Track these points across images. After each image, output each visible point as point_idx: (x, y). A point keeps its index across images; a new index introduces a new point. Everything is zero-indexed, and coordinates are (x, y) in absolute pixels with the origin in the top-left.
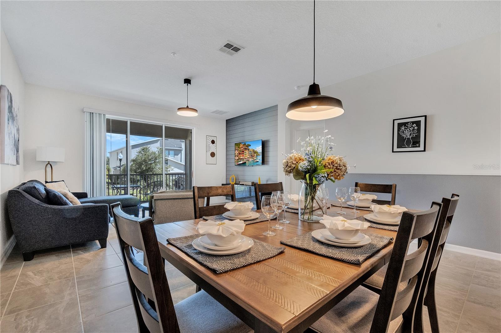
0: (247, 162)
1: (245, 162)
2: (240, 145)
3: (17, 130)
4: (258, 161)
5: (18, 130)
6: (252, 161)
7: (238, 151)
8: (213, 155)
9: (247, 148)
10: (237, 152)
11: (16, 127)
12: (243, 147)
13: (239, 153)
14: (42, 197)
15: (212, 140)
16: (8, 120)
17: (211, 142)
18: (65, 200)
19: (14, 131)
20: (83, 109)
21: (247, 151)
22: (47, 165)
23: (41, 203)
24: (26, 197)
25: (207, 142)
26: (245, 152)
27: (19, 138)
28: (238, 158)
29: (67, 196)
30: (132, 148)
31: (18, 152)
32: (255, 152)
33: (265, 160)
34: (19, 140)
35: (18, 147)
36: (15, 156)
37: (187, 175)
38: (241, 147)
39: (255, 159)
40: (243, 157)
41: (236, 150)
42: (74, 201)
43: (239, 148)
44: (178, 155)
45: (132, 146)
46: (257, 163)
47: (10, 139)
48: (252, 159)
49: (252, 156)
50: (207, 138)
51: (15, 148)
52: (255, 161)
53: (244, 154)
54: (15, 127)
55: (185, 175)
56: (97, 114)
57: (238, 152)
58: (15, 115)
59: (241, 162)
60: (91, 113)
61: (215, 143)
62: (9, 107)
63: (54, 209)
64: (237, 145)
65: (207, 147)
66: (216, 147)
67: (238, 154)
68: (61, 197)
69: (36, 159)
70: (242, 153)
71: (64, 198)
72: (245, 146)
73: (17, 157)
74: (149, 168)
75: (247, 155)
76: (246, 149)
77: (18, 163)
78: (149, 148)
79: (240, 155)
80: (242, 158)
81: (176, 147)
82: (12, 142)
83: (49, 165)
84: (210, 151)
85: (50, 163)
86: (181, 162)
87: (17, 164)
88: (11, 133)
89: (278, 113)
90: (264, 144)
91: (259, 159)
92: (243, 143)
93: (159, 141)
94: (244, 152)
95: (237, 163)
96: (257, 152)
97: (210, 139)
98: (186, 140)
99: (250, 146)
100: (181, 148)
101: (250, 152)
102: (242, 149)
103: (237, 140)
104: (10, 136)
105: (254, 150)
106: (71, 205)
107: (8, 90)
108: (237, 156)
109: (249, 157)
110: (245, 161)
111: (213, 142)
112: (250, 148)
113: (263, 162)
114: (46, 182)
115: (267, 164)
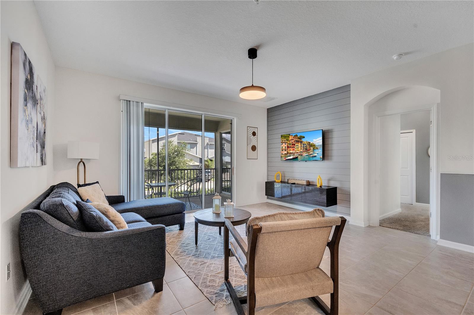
0: (299, 157)
1: (297, 157)
2: (289, 137)
3: (42, 118)
4: (315, 156)
5: (44, 119)
6: (307, 155)
7: (286, 144)
8: (254, 148)
9: (299, 140)
10: (284, 146)
11: (40, 113)
12: (293, 139)
13: (288, 146)
14: (73, 219)
15: (254, 132)
16: (26, 100)
17: (252, 134)
18: (106, 222)
19: (36, 118)
20: (119, 96)
21: (300, 143)
22: (80, 162)
23: (72, 230)
24: (49, 223)
25: (248, 134)
26: (296, 145)
27: (45, 130)
28: (286, 153)
29: (108, 214)
30: (153, 142)
31: (44, 148)
32: (311, 145)
33: (326, 155)
34: (45, 133)
35: (44, 142)
36: (39, 154)
37: (217, 170)
38: (290, 139)
39: (311, 153)
40: (294, 152)
41: (284, 143)
42: (117, 219)
43: (287, 140)
44: (193, 148)
45: (152, 140)
46: (314, 159)
47: (30, 130)
48: (306, 153)
49: (307, 150)
50: (248, 129)
51: (38, 143)
52: (312, 155)
53: (295, 147)
54: (38, 113)
55: (214, 170)
56: (135, 102)
57: (286, 146)
58: (38, 97)
59: (291, 157)
60: (128, 101)
61: (256, 135)
62: (27, 81)
63: (91, 240)
64: (285, 137)
65: (248, 140)
66: (256, 140)
67: (286, 148)
68: (100, 218)
69: (67, 157)
70: (293, 146)
71: (105, 219)
72: (296, 138)
73: (42, 155)
74: (173, 162)
75: (300, 148)
76: (298, 142)
77: (43, 162)
78: (172, 142)
79: (289, 149)
80: (292, 152)
81: (192, 141)
82: (34, 135)
83: (82, 163)
84: (251, 144)
85: (83, 160)
86: (197, 154)
87: (42, 164)
88: (32, 121)
89: (351, 95)
90: (325, 135)
91: (318, 154)
92: (294, 135)
93: (177, 136)
94: (294, 145)
95: (285, 158)
96: (314, 145)
97: (251, 131)
98: (216, 132)
99: (304, 137)
100: (197, 141)
101: (304, 145)
102: (293, 141)
103: (284, 132)
104: (30, 125)
105: (309, 143)
106: (115, 230)
107: (25, 55)
108: (285, 150)
109: (302, 151)
110: (296, 155)
111: (254, 134)
112: (303, 140)
113: (324, 157)
114: (79, 186)
115: (328, 159)
